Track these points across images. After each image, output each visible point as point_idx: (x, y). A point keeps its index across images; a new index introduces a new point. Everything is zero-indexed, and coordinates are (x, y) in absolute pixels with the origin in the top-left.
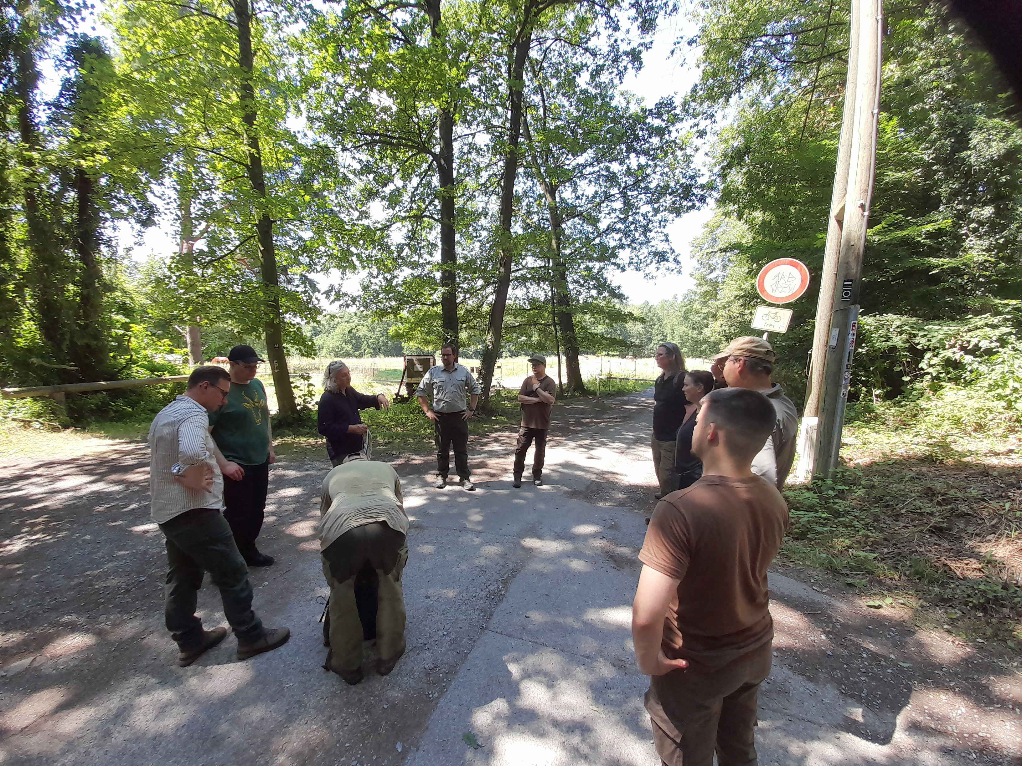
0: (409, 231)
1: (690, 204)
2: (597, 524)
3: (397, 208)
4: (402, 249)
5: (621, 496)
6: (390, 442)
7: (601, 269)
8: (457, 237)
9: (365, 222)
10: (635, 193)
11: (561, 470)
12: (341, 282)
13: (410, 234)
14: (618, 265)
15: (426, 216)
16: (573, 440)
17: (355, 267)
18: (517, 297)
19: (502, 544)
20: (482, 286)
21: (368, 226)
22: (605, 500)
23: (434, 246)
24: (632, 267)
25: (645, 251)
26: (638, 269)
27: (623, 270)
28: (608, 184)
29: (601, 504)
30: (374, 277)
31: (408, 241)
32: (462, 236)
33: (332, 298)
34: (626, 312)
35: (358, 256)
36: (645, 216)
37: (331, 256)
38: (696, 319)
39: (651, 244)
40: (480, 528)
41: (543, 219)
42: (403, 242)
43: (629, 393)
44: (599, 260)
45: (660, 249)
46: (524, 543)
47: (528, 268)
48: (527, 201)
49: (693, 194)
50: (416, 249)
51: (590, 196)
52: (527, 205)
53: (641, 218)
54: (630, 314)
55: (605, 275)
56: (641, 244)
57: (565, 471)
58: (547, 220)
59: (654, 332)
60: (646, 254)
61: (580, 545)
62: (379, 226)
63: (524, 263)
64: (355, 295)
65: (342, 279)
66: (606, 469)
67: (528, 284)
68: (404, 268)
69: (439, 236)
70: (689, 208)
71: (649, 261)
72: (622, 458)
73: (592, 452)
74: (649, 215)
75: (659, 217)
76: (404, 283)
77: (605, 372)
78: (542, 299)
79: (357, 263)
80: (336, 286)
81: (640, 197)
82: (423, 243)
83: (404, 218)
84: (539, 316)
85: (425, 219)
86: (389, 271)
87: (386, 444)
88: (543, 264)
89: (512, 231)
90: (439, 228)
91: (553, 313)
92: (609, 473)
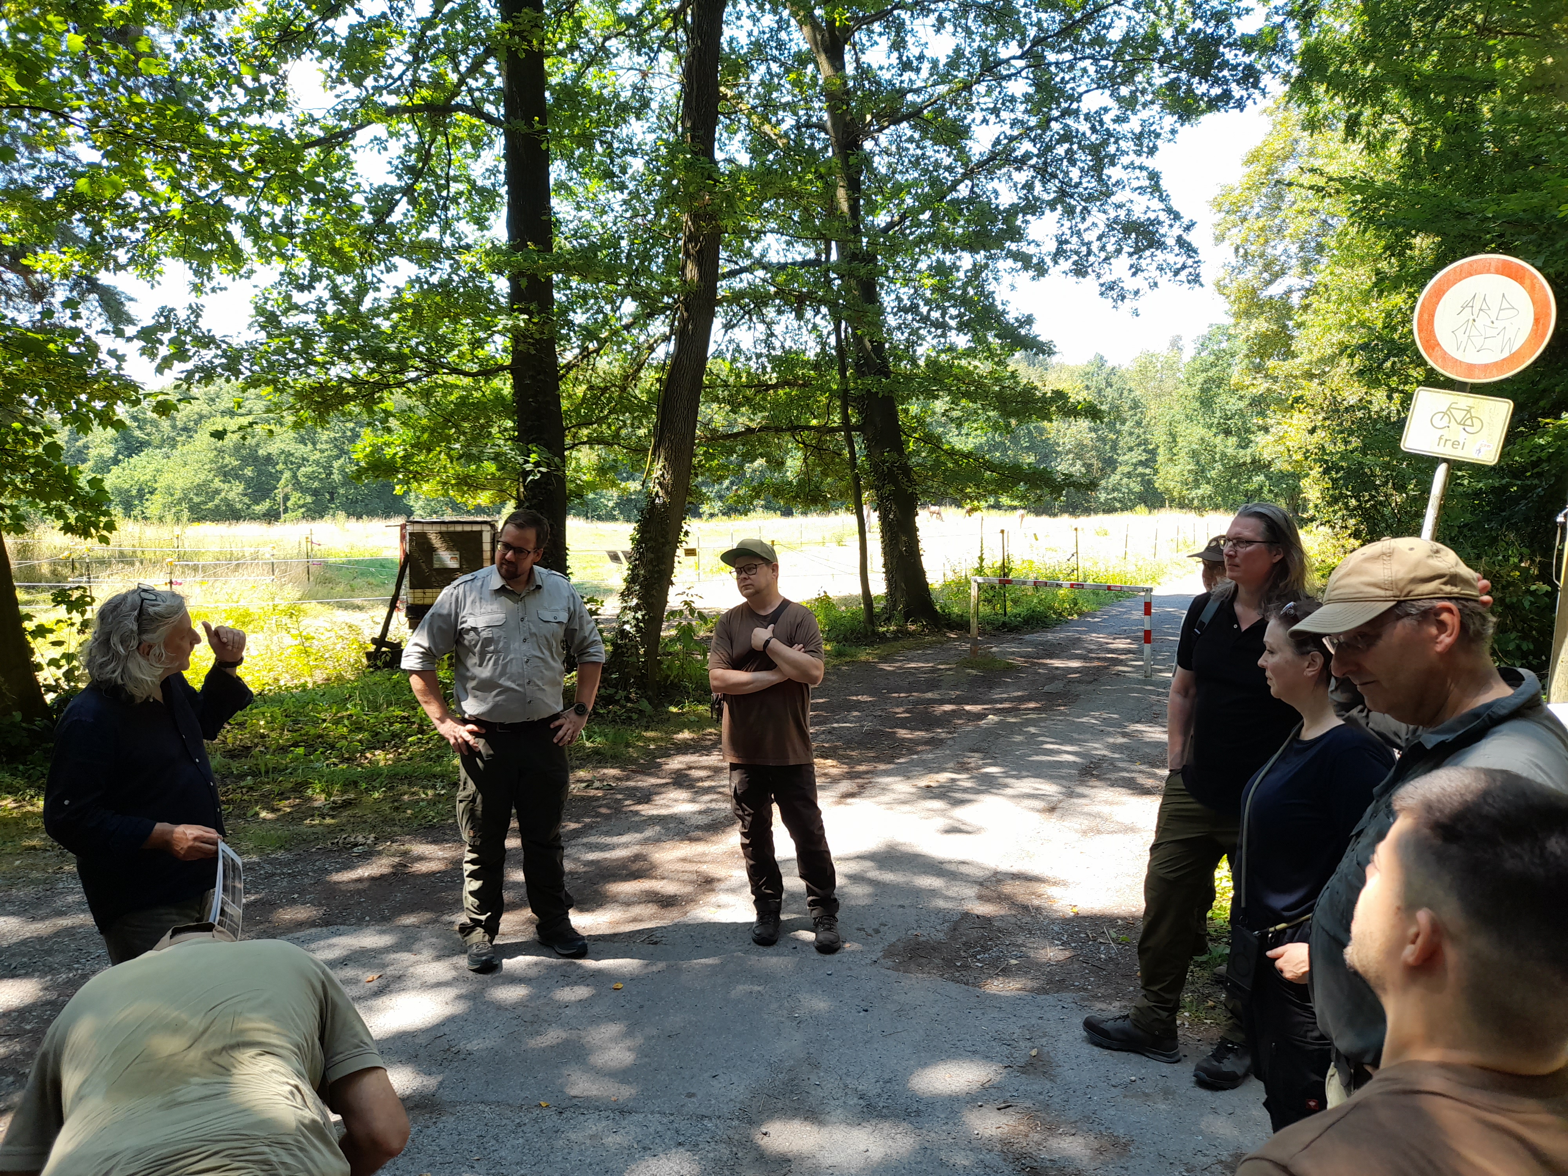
0: (408, 150)
1: (1216, 91)
2: (987, 1058)
3: (369, 82)
4: (392, 205)
5: (1053, 953)
6: (347, 804)
7: (977, 270)
8: (557, 170)
9: (272, 120)
10: (1067, 56)
11: (874, 874)
12: (192, 299)
13: (412, 159)
14: (1025, 260)
15: (461, 107)
16: (905, 773)
17: (237, 256)
18: (738, 350)
19: (694, 1147)
20: (636, 318)
21: (281, 132)
22: (1006, 972)
23: (488, 195)
24: (1065, 265)
25: (1098, 218)
26: (1080, 271)
27: (1041, 270)
28: (991, 30)
29: (998, 987)
30: (301, 288)
31: (407, 179)
32: (571, 166)
33: (164, 351)
34: (1048, 390)
35: (251, 224)
36: (1095, 119)
37: (161, 222)
38: (1234, 404)
39: (1113, 199)
40: (625, 1092)
41: (808, 125)
42: (393, 181)
43: (1060, 621)
44: (971, 245)
45: (1139, 213)
46: (764, 1142)
47: (766, 267)
48: (763, 69)
49: (1225, 64)
50: (434, 204)
51: (943, 61)
52: (762, 83)
53: (1084, 127)
54: (1059, 395)
55: (991, 287)
56: (1090, 198)
57: (888, 877)
58: (821, 127)
59: (1125, 441)
60: (1102, 227)
61: (937, 1134)
62: (316, 132)
63: (756, 253)
64: (238, 342)
65: (197, 289)
66: (1005, 866)
67: (770, 313)
68: (396, 260)
69: (502, 167)
70: (1213, 104)
71: (1110, 248)
72: (1052, 824)
73: (962, 813)
74: (1107, 118)
75: (1134, 124)
76: (397, 305)
77: (993, 560)
78: (811, 355)
79: (247, 245)
80: (182, 314)
81: (1081, 64)
82: (454, 187)
83: (392, 112)
84: (804, 403)
85: (459, 115)
86: (346, 268)
87: (336, 809)
88: (812, 255)
89: (719, 155)
90: (500, 142)
91: (845, 396)
92: (1016, 877)
